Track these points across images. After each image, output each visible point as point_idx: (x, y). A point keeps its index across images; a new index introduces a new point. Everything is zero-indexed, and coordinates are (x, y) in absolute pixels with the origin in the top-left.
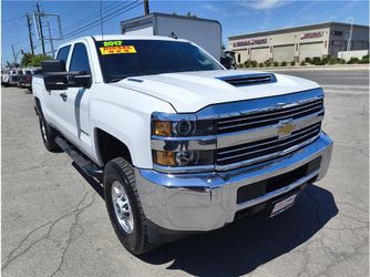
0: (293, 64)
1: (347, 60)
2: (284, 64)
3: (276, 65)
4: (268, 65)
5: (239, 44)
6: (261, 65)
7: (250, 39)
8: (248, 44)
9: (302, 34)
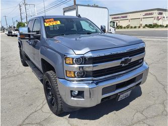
0: (139, 27)
1: (165, 26)
2: (135, 27)
3: (132, 27)
4: (128, 28)
5: (115, 18)
6: (125, 28)
7: (120, 16)
8: (119, 18)
9: (144, 13)
